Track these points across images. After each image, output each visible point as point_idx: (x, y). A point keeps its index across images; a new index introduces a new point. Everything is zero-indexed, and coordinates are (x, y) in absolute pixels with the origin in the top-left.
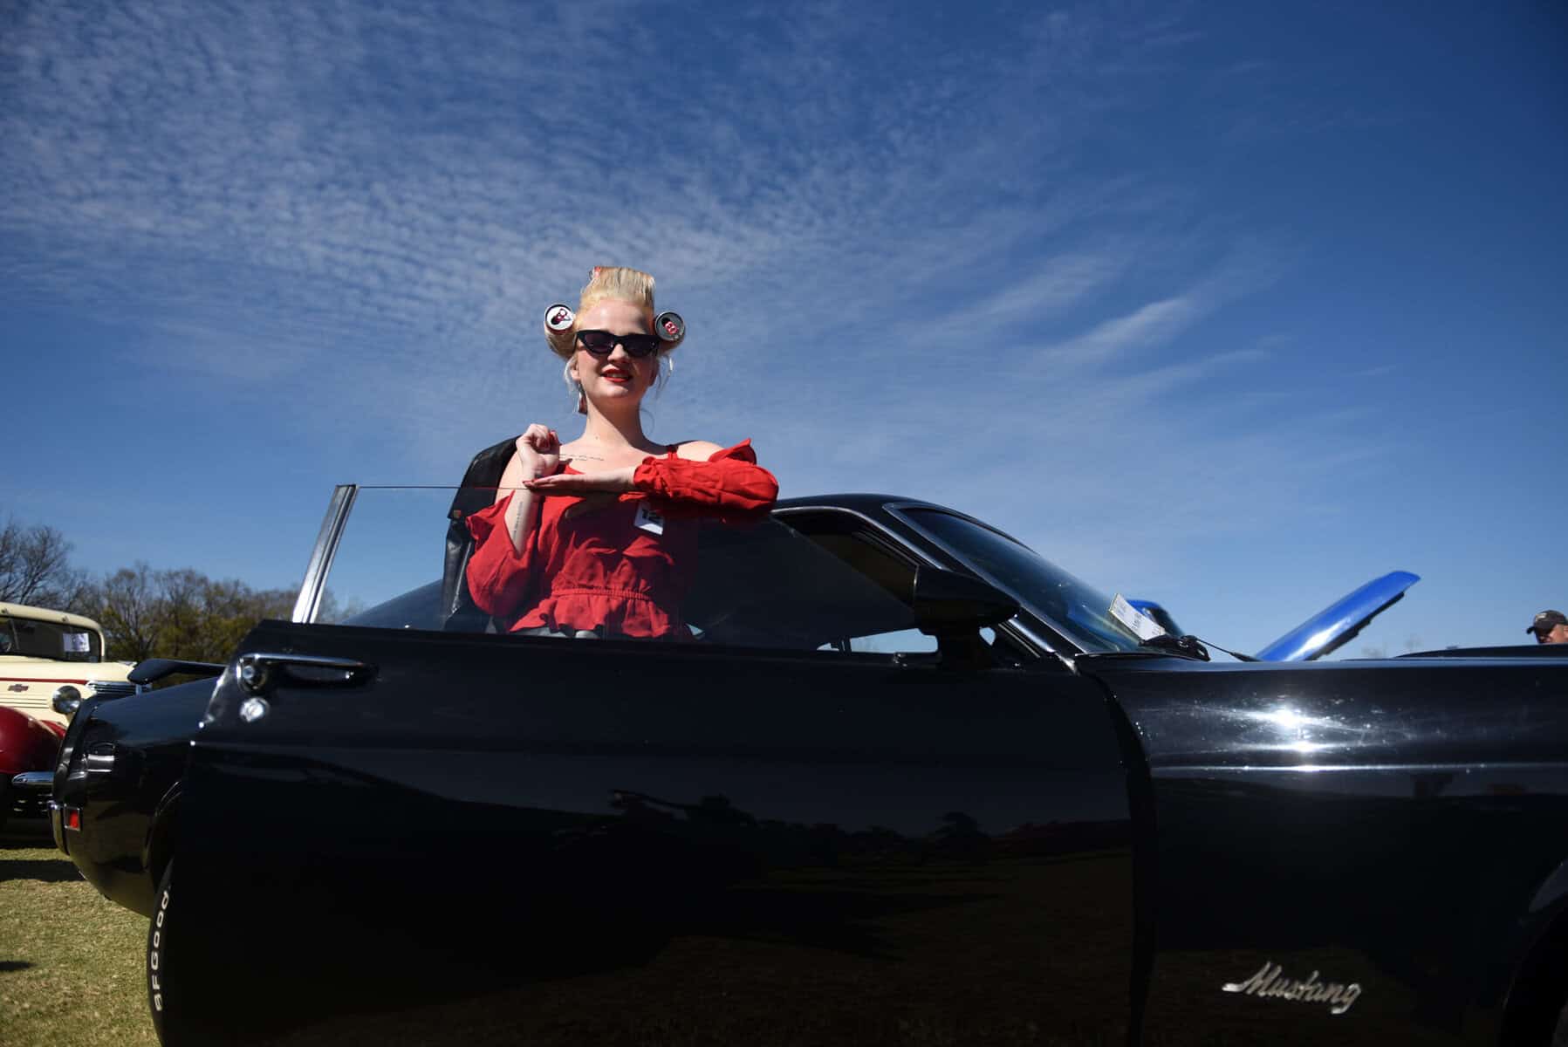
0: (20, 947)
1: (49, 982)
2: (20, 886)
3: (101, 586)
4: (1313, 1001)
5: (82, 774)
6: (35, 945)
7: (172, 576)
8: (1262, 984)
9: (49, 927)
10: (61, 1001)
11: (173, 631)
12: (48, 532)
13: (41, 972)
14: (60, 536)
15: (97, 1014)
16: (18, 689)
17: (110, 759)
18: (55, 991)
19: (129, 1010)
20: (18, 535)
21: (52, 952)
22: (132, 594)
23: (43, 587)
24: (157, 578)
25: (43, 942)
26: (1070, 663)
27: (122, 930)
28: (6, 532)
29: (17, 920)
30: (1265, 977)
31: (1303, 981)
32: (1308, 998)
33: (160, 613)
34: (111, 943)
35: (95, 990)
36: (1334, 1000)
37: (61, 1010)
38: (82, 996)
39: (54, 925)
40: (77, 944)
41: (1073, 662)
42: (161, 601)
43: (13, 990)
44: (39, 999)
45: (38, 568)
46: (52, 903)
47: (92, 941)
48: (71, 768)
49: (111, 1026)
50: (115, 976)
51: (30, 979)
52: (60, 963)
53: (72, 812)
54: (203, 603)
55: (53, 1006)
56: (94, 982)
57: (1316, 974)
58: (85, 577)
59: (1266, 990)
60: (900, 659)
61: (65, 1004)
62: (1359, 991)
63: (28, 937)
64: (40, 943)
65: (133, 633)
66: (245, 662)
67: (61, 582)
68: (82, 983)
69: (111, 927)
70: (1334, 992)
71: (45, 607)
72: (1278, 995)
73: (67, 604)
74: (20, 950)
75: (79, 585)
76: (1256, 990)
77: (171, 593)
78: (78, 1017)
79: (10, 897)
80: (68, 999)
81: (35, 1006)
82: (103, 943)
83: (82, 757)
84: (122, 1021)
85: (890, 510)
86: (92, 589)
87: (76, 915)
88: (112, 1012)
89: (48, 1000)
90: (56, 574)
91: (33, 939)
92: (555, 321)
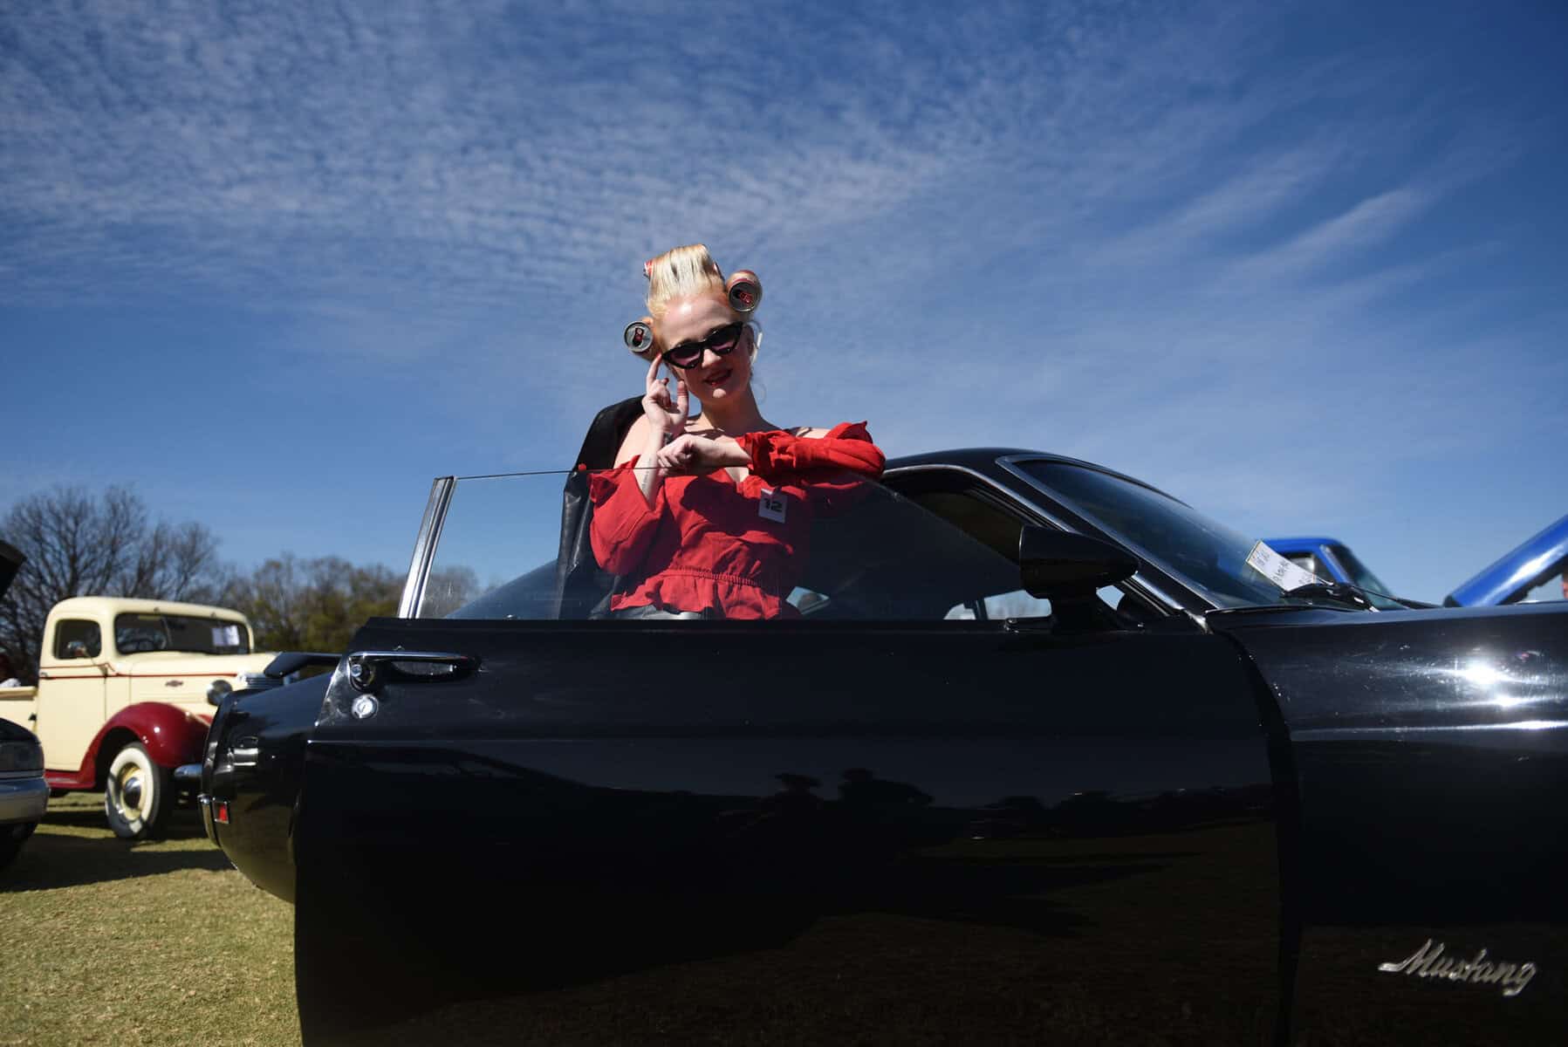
0: (187, 935)
1: (213, 969)
2: (186, 877)
3: (251, 578)
4: (1481, 982)
5: (229, 768)
6: (201, 933)
7: (317, 564)
8: (1423, 962)
9: (213, 915)
10: (224, 988)
11: (321, 618)
12: (197, 527)
13: (205, 960)
14: (208, 531)
15: (257, 1000)
16: (174, 684)
17: (254, 752)
18: (219, 978)
19: (287, 995)
20: (169, 533)
21: (216, 940)
22: (280, 584)
23: (197, 582)
24: (303, 567)
25: (208, 930)
26: (1201, 621)
27: (281, 917)
28: (158, 530)
29: (184, 910)
30: (1426, 956)
31: (1470, 960)
32: (1476, 979)
33: (308, 601)
34: (271, 929)
35: (255, 976)
36: (1506, 981)
37: (224, 997)
38: (243, 982)
39: (218, 913)
40: (239, 932)
41: (1204, 619)
42: (308, 589)
43: (180, 978)
44: (204, 986)
45: (190, 563)
46: (216, 893)
47: (253, 928)
48: (217, 762)
49: (270, 1011)
50: (274, 962)
51: (195, 966)
52: (223, 950)
53: (219, 806)
54: (349, 589)
55: (216, 993)
56: (254, 969)
57: (1484, 953)
58: (234, 569)
59: (1428, 970)
60: (1011, 626)
61: (228, 990)
62: (1533, 972)
63: (193, 926)
64: (205, 931)
66: (353, 660)
67: (213, 576)
68: (244, 970)
69: (271, 914)
70: (1504, 972)
71: (197, 602)
72: (1441, 975)
73: (219, 598)
74: (187, 938)
75: (229, 577)
76: (1417, 970)
77: (317, 581)
78: (239, 1003)
79: (178, 887)
80: (231, 986)
81: (200, 993)
82: (264, 929)
83: (227, 752)
84: (281, 1006)
85: (1004, 463)
86: (241, 581)
87: (240, 903)
88: (271, 997)
89: (211, 987)
90: (207, 569)
91: (199, 928)
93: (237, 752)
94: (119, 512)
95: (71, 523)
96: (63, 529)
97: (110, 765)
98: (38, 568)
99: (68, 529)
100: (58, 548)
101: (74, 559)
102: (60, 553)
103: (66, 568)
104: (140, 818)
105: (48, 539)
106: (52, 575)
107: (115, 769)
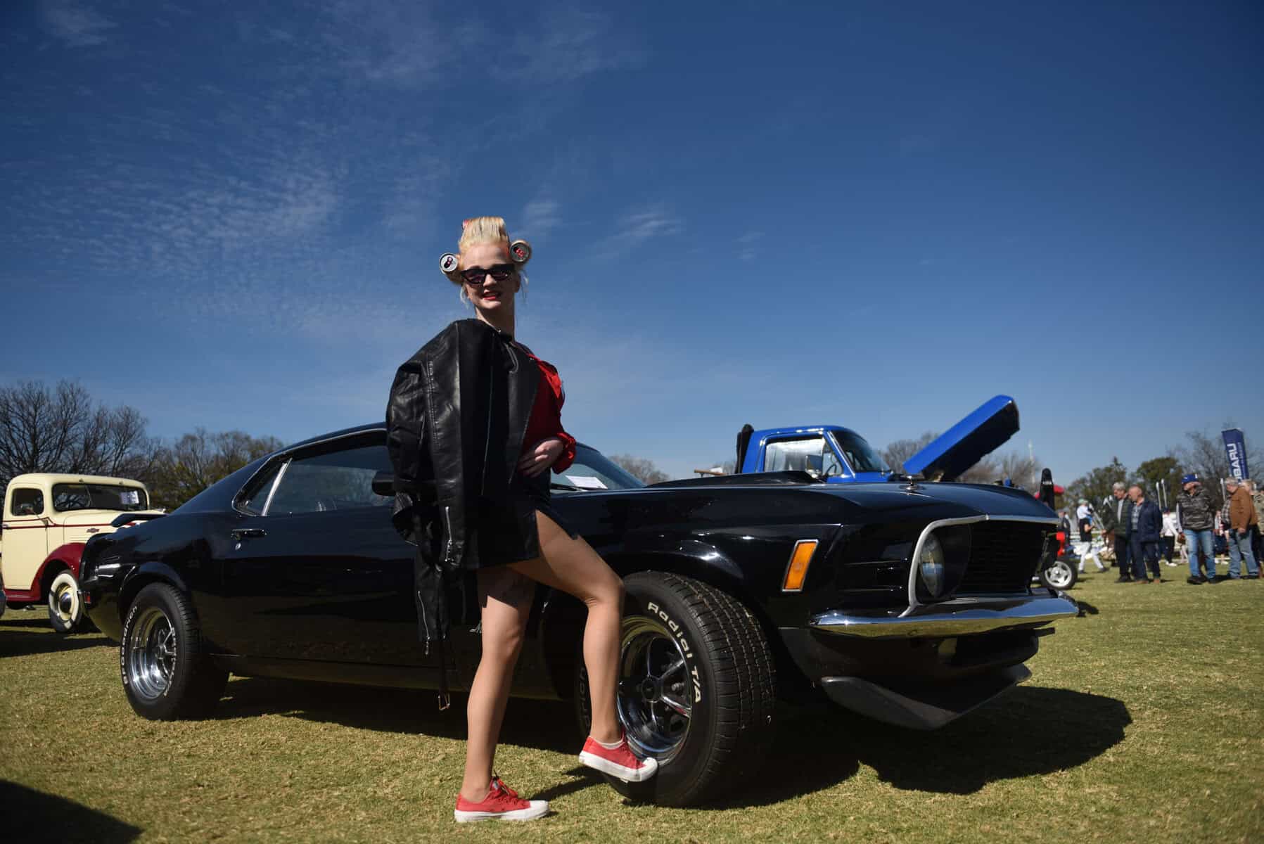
3: (173, 448)
7: (223, 437)
12: (129, 411)
14: (138, 414)
17: (117, 567)
20: (108, 415)
22: (195, 453)
23: (129, 452)
24: (213, 439)
28: (99, 413)
33: (217, 465)
42: (217, 456)
45: (125, 438)
54: (248, 456)
58: (159, 442)
65: (200, 483)
67: (142, 448)
75: (155, 449)
77: (224, 450)
86: (165, 451)
90: (138, 442)
92: (447, 265)
93: (101, 567)
94: (69, 399)
95: (31, 409)
96: (25, 414)
97: (51, 585)
98: (7, 444)
99: (30, 414)
100: (22, 428)
101: (34, 437)
102: (24, 432)
103: (29, 444)
104: (70, 619)
105: (14, 422)
106: (18, 449)
107: (53, 588)
